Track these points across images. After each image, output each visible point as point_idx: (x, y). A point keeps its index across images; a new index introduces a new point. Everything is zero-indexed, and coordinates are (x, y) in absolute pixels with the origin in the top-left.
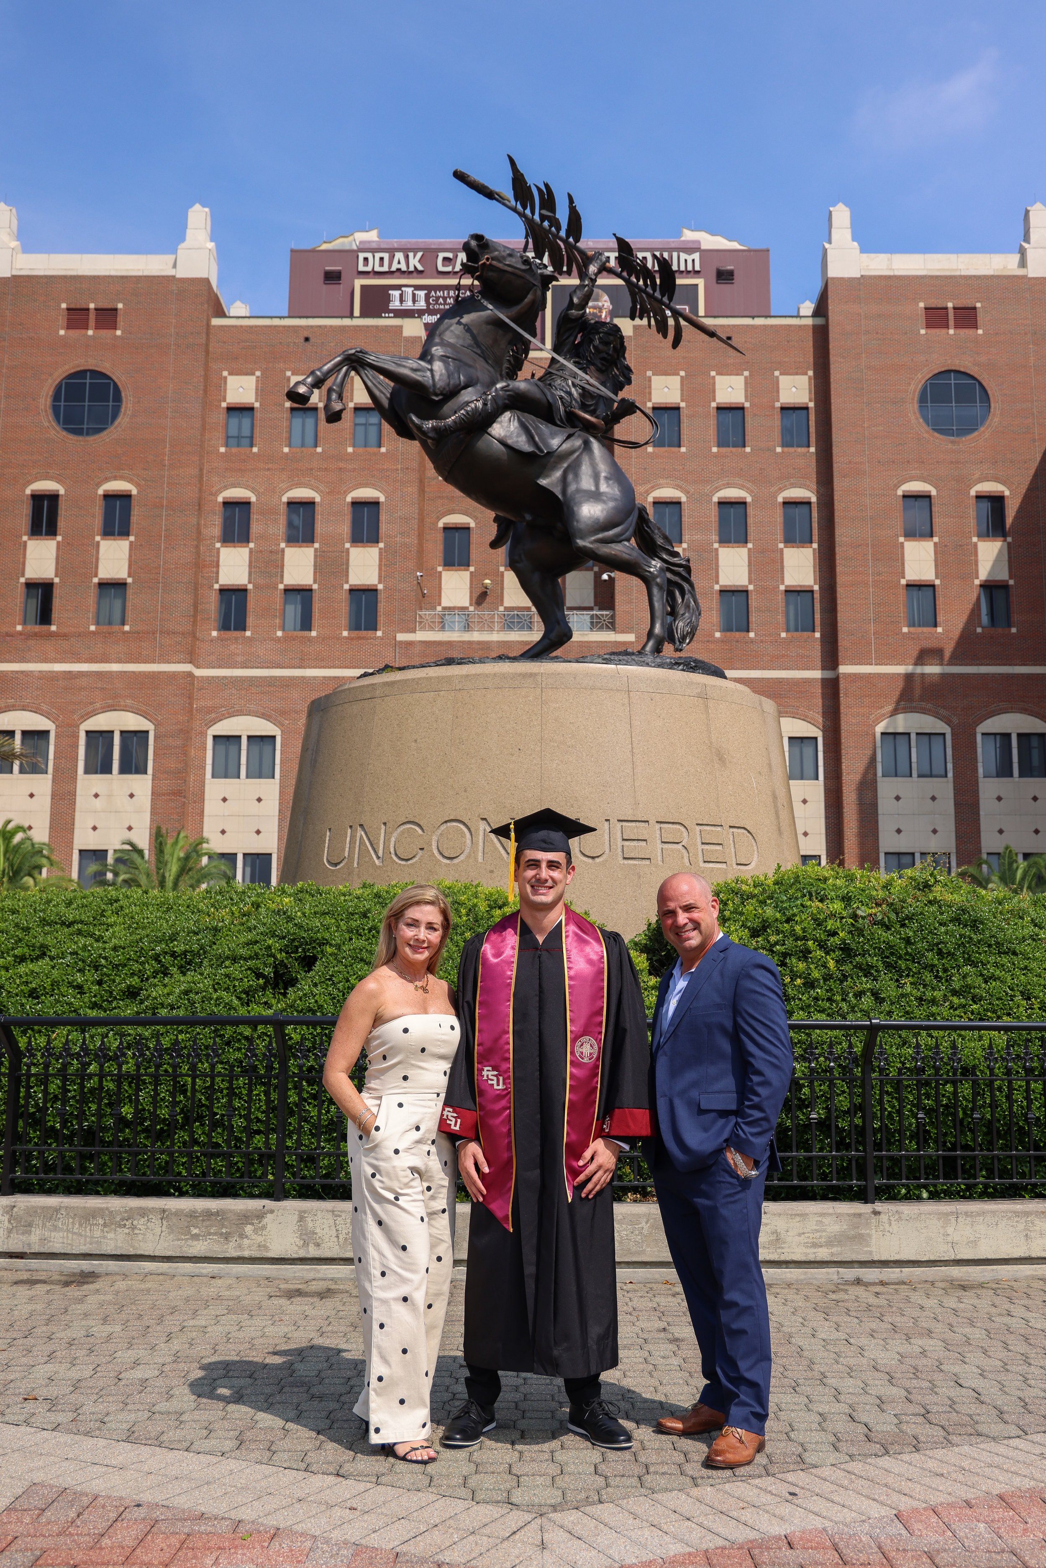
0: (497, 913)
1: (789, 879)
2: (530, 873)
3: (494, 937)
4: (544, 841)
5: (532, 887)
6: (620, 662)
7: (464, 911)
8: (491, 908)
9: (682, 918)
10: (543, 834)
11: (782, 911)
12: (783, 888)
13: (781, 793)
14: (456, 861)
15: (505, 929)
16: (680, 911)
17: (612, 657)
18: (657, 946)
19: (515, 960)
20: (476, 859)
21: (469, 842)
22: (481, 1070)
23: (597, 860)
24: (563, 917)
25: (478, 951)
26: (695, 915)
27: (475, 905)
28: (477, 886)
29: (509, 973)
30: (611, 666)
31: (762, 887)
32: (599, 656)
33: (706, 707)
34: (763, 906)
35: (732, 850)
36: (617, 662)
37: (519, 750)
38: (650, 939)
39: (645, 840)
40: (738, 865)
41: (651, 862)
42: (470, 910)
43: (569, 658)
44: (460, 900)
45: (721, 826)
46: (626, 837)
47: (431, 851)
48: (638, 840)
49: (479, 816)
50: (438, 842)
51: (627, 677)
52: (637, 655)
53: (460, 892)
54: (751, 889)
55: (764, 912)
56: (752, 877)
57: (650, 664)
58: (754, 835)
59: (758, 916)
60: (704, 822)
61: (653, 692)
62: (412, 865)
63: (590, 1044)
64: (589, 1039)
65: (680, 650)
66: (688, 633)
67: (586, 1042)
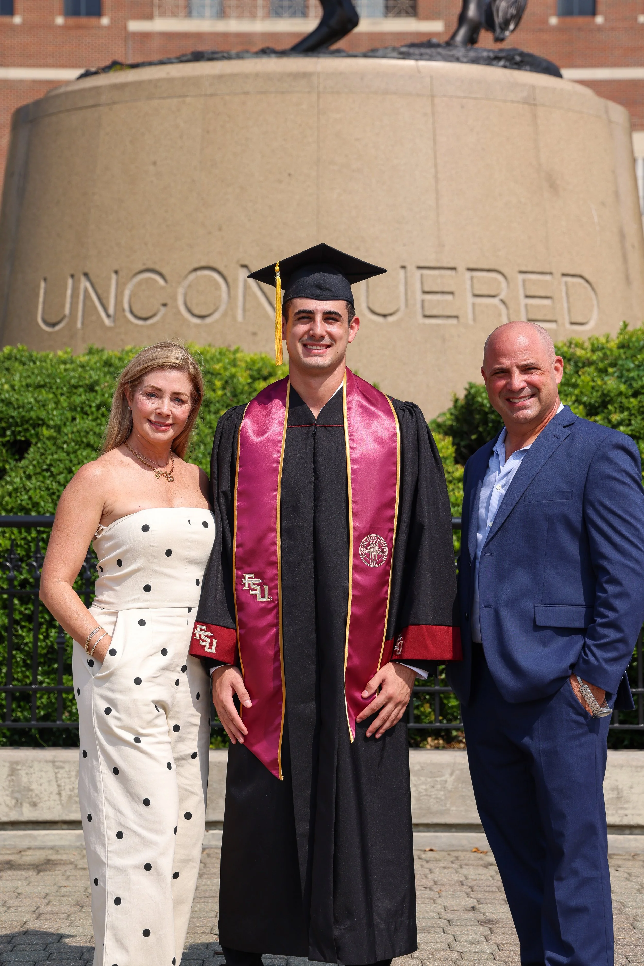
1: (638, 340)
2: (302, 328)
3: (255, 411)
4: (320, 287)
5: (305, 345)
6: (421, 57)
7: (218, 384)
8: (254, 379)
9: (519, 380)
10: (316, 277)
11: (628, 382)
12: (630, 352)
13: (630, 229)
14: (208, 320)
15: (269, 400)
16: (516, 372)
17: (412, 50)
18: (465, 428)
19: (283, 438)
20: (234, 318)
21: (225, 295)
22: (240, 579)
23: (390, 319)
24: (344, 384)
25: (237, 427)
26: (535, 378)
27: (233, 376)
28: (236, 351)
29: (275, 455)
30: (410, 63)
31: (603, 351)
32: (394, 49)
33: (535, 116)
34: (603, 375)
35: (565, 305)
36: (418, 57)
37: (290, 175)
38: (457, 419)
39: (452, 293)
40: (572, 323)
41: (458, 321)
42: (227, 382)
43: (355, 53)
44: (215, 369)
45: (551, 273)
46: (427, 289)
47: (177, 307)
48: (443, 293)
49: (238, 261)
50: (185, 295)
51: (431, 77)
52: (444, 48)
53: (215, 359)
54: (589, 355)
55: (605, 383)
56: (590, 339)
57: (461, 59)
58: (594, 285)
59: (597, 388)
60: (529, 269)
61: (465, 98)
62: (153, 325)
63: (379, 544)
64: (378, 538)
65: (501, 40)
66: (513, 17)
67: (373, 542)
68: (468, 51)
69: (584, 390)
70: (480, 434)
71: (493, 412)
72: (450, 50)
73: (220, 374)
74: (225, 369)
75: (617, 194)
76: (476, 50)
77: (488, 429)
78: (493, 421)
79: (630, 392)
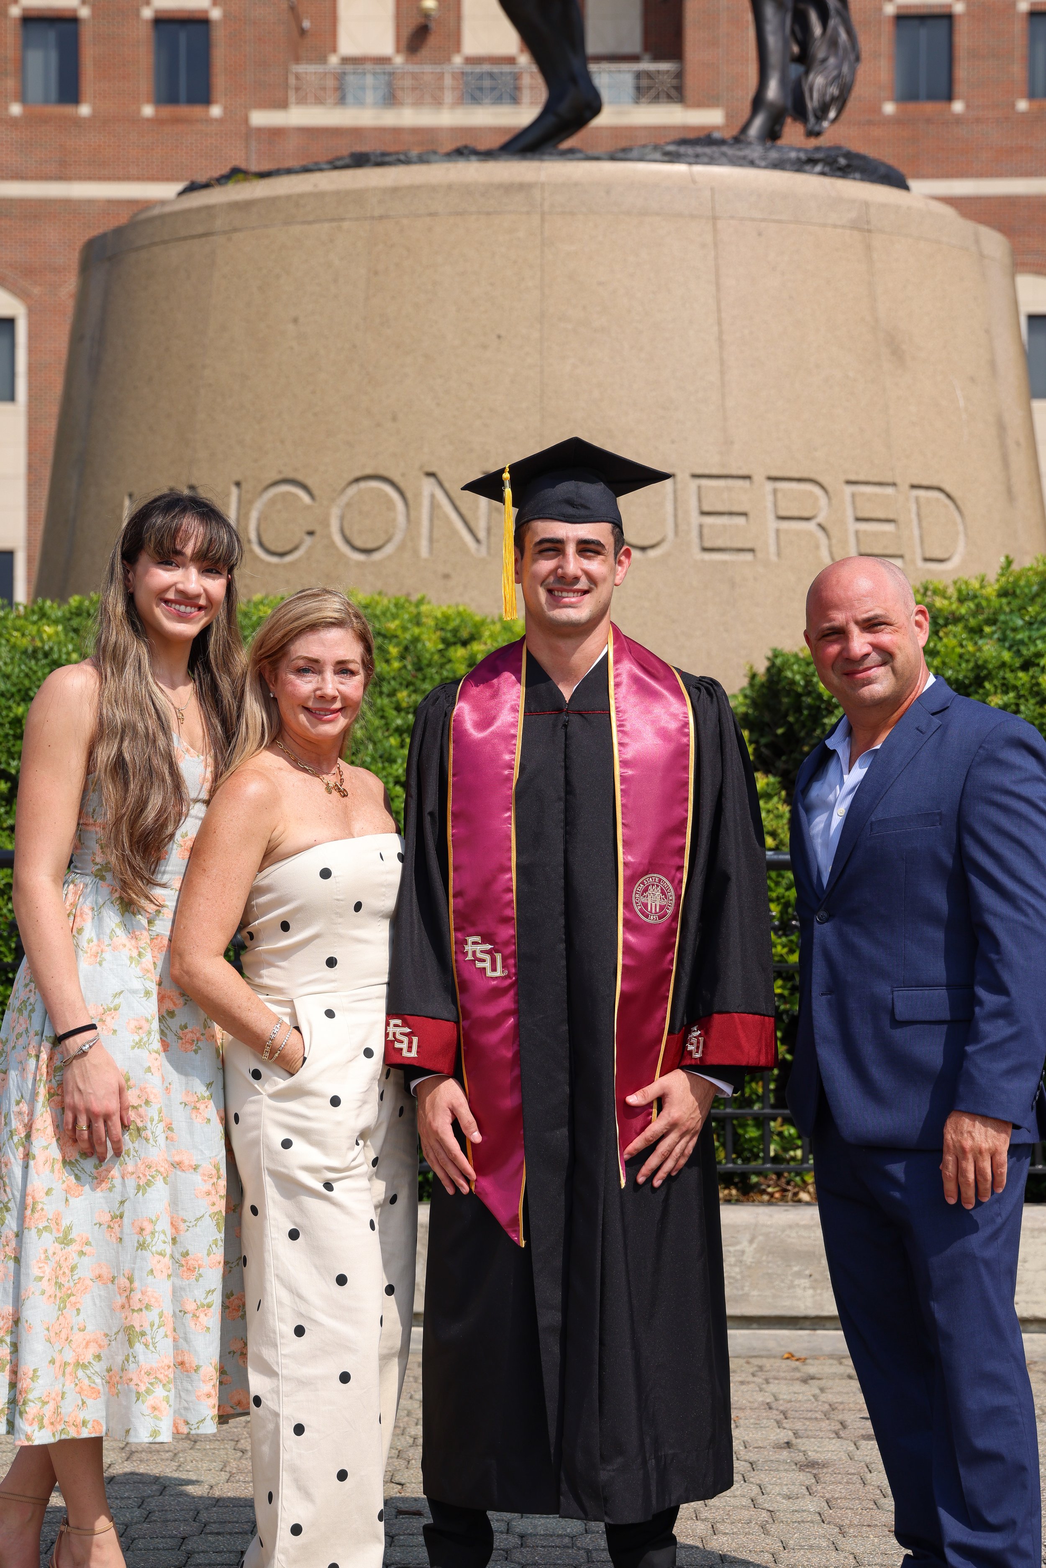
0: (459, 653)
1: (1029, 584)
2: (546, 566)
3: (474, 691)
4: (570, 503)
5: (550, 591)
6: (697, 159)
7: (394, 651)
8: (448, 644)
9: (860, 643)
10: (566, 488)
11: (1015, 647)
12: (1016, 603)
13: (1014, 418)
14: (377, 556)
15: (497, 673)
16: (855, 630)
17: (682, 149)
18: (767, 718)
19: (519, 732)
20: (416, 552)
21: (401, 518)
22: (462, 943)
23: (652, 553)
24: (610, 648)
25: (447, 715)
26: (885, 638)
27: (416, 640)
28: (420, 602)
29: (507, 757)
30: (680, 168)
31: (976, 601)
32: (656, 148)
33: (869, 248)
34: (977, 638)
35: (916, 532)
36: (692, 160)
37: (499, 337)
38: (754, 704)
39: (744, 514)
40: (927, 560)
41: (755, 556)
42: (406, 649)
43: (596, 153)
44: (388, 630)
45: (894, 484)
46: (706, 508)
47: (329, 536)
48: (731, 514)
49: (421, 467)
50: (342, 518)
51: (712, 189)
52: (731, 145)
53: (388, 615)
54: (954, 606)
55: (980, 649)
56: (955, 583)
57: (757, 162)
58: (959, 503)
59: (967, 657)
60: (862, 478)
61: (763, 220)
62: (292, 564)
63: (662, 889)
64: (660, 880)
65: (818, 134)
66: (833, 99)
67: (653, 885)
68: (767, 150)
69: (947, 660)
70: (790, 726)
71: (809, 694)
72: (740, 149)
73: (396, 637)
74: (404, 629)
75: (993, 365)
76: (780, 149)
77: (802, 718)
78: (810, 707)
79: (1018, 663)
